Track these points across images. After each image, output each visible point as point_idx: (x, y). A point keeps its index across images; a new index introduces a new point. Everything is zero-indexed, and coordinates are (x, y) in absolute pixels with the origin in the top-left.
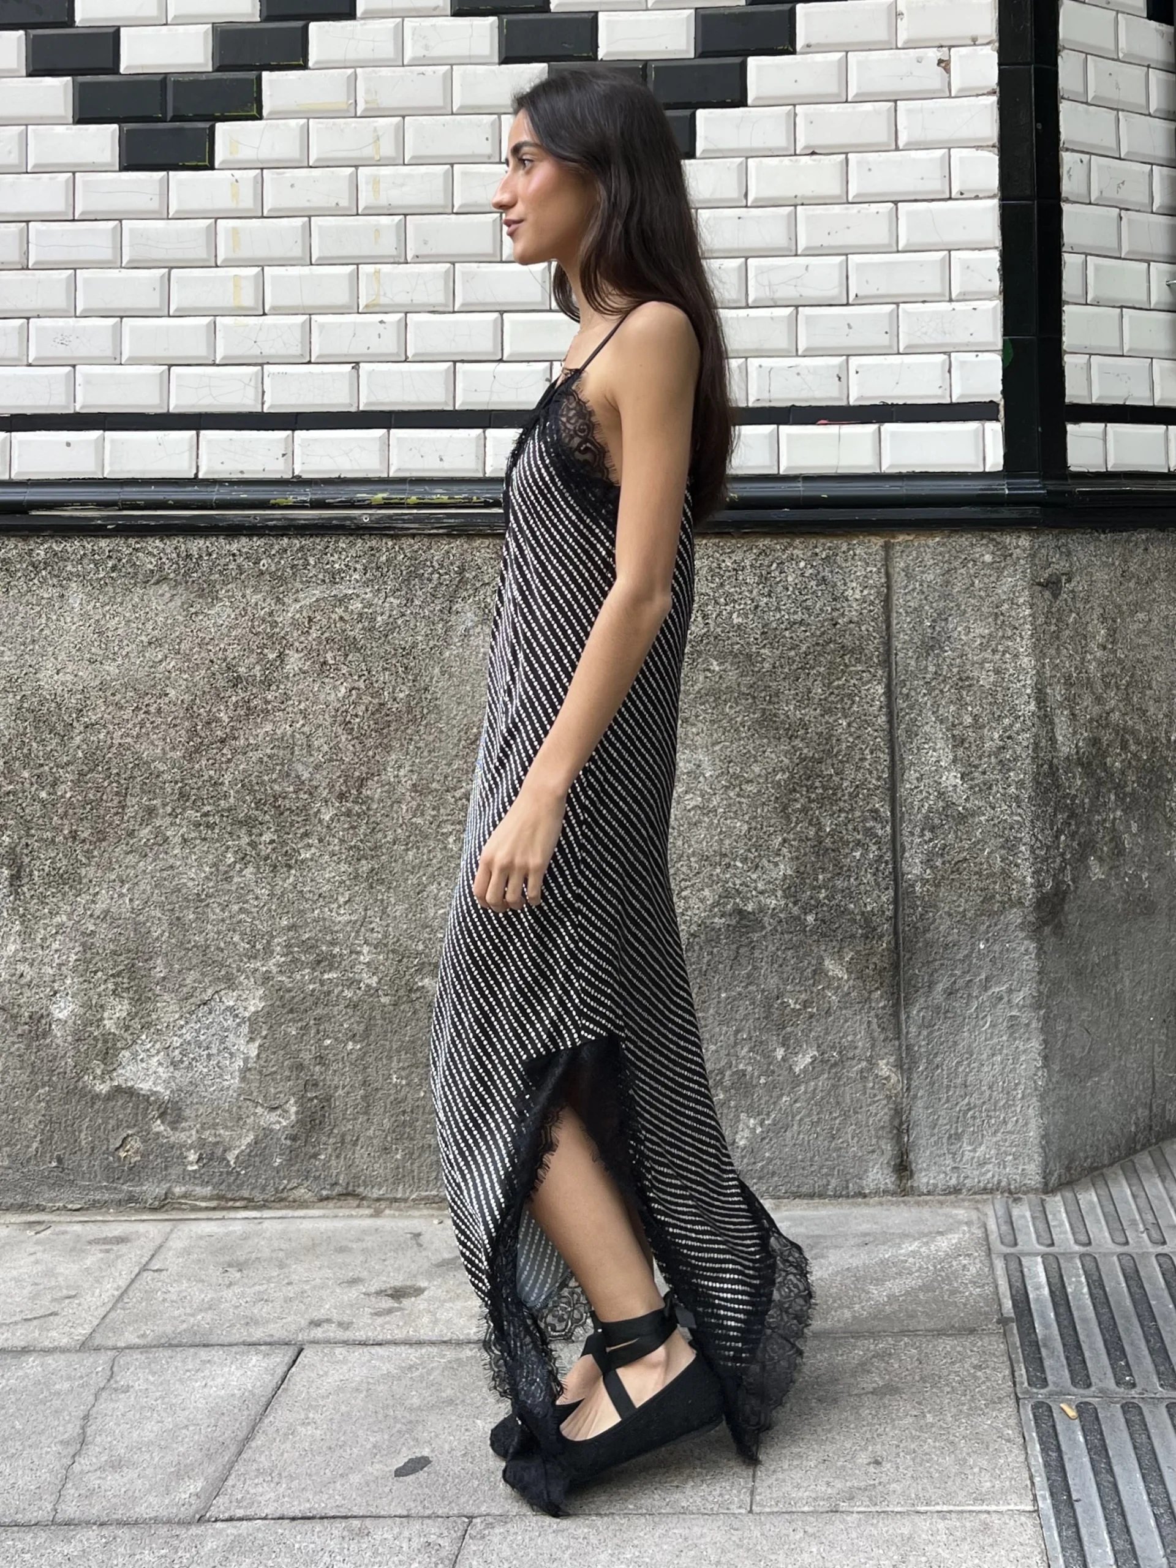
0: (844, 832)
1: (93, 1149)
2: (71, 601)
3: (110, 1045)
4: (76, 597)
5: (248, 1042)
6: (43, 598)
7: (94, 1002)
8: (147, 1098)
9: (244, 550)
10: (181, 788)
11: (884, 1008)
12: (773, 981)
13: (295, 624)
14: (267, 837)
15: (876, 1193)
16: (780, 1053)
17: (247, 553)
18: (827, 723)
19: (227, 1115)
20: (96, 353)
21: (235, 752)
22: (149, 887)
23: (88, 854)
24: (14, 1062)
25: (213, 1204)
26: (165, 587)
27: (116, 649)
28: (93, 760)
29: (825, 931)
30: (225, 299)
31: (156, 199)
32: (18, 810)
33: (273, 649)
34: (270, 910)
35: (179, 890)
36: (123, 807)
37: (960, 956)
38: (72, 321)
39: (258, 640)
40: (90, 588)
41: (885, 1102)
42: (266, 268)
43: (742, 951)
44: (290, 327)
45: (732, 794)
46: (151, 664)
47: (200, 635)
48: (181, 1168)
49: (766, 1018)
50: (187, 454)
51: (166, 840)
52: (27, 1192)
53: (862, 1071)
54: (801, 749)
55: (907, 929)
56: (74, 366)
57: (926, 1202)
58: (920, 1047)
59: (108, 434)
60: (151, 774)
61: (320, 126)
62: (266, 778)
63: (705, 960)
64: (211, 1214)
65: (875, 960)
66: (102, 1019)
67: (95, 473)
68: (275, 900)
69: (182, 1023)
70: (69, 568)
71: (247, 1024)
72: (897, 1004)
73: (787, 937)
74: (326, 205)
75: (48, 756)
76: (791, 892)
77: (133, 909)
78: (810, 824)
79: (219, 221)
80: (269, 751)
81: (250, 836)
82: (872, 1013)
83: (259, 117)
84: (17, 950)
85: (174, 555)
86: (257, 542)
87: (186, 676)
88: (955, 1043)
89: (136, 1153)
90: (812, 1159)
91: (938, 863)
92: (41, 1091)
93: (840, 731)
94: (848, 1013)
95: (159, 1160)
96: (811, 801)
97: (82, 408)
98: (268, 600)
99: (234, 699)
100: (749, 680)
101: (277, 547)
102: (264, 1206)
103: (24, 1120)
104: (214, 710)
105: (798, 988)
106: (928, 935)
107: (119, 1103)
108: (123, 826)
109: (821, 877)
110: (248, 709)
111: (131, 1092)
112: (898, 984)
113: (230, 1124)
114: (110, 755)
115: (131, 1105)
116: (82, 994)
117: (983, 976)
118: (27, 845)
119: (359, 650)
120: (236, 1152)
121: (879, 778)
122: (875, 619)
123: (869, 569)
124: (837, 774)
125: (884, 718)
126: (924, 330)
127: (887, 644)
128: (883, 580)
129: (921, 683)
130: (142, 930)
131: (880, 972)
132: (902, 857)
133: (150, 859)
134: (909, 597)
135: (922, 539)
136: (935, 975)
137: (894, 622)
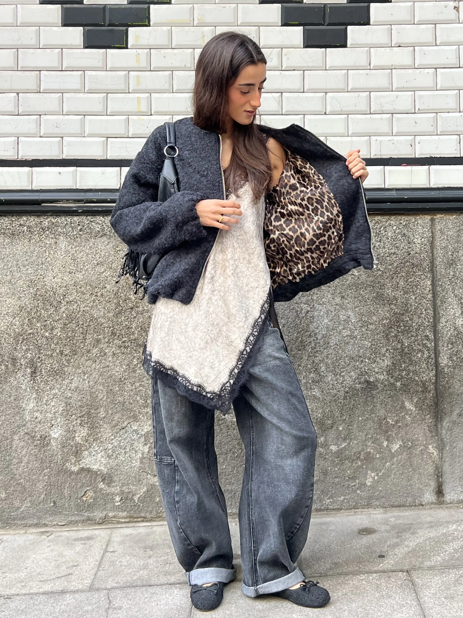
0: (413, 345)
1: (70, 497)
2: (60, 245)
3: (78, 449)
4: (63, 243)
5: (144, 446)
6: (47, 244)
7: (71, 429)
8: (96, 473)
10: (112, 330)
11: (431, 423)
12: (382, 413)
15: (428, 504)
16: (385, 444)
18: (406, 297)
19: (134, 479)
20: (72, 131)
21: (137, 313)
22: (97, 376)
23: (68, 361)
24: (33, 458)
25: (127, 520)
26: (105, 238)
27: (82, 267)
28: (70, 318)
29: (405, 389)
30: (133, 107)
31: (101, 61)
32: (35, 341)
35: (111, 377)
36: (85, 339)
38: (61, 117)
40: (69, 239)
41: (431, 464)
42: (152, 94)
43: (368, 399)
45: (363, 330)
46: (98, 273)
48: (112, 505)
49: (379, 428)
50: (115, 178)
51: (105, 354)
52: (39, 518)
53: (422, 450)
54: (394, 309)
55: (441, 388)
56: (62, 138)
57: (451, 507)
58: (447, 439)
59: (78, 168)
60: (98, 324)
61: (176, 30)
63: (352, 403)
64: (128, 525)
65: (427, 401)
66: (75, 437)
67: (73, 186)
69: (113, 437)
70: (59, 230)
71: (143, 437)
72: (437, 421)
73: (388, 392)
74: (180, 66)
75: (49, 316)
76: (390, 372)
77: (90, 386)
78: (398, 342)
79: (130, 72)
82: (426, 425)
83: (148, 25)
84: (34, 406)
89: (91, 498)
90: (399, 490)
91: (455, 358)
92: (45, 471)
93: (411, 301)
94: (415, 425)
95: (102, 501)
96: (398, 332)
97: (66, 156)
100: (371, 279)
102: (151, 520)
103: (38, 485)
104: (128, 294)
105: (393, 415)
106: (450, 390)
107: (83, 476)
108: (85, 348)
109: (403, 366)
111: (89, 470)
112: (437, 412)
113: (135, 483)
114: (79, 316)
115: (89, 476)
116: (65, 426)
118: (39, 357)
120: (138, 496)
121: (429, 322)
122: (427, 252)
123: (424, 230)
124: (410, 320)
125: (431, 295)
126: (449, 125)
127: (432, 262)
128: (430, 235)
129: (447, 279)
130: (94, 396)
131: (429, 406)
132: (439, 356)
133: (97, 363)
134: (442, 242)
135: (448, 217)
136: (453, 407)
137: (436, 253)
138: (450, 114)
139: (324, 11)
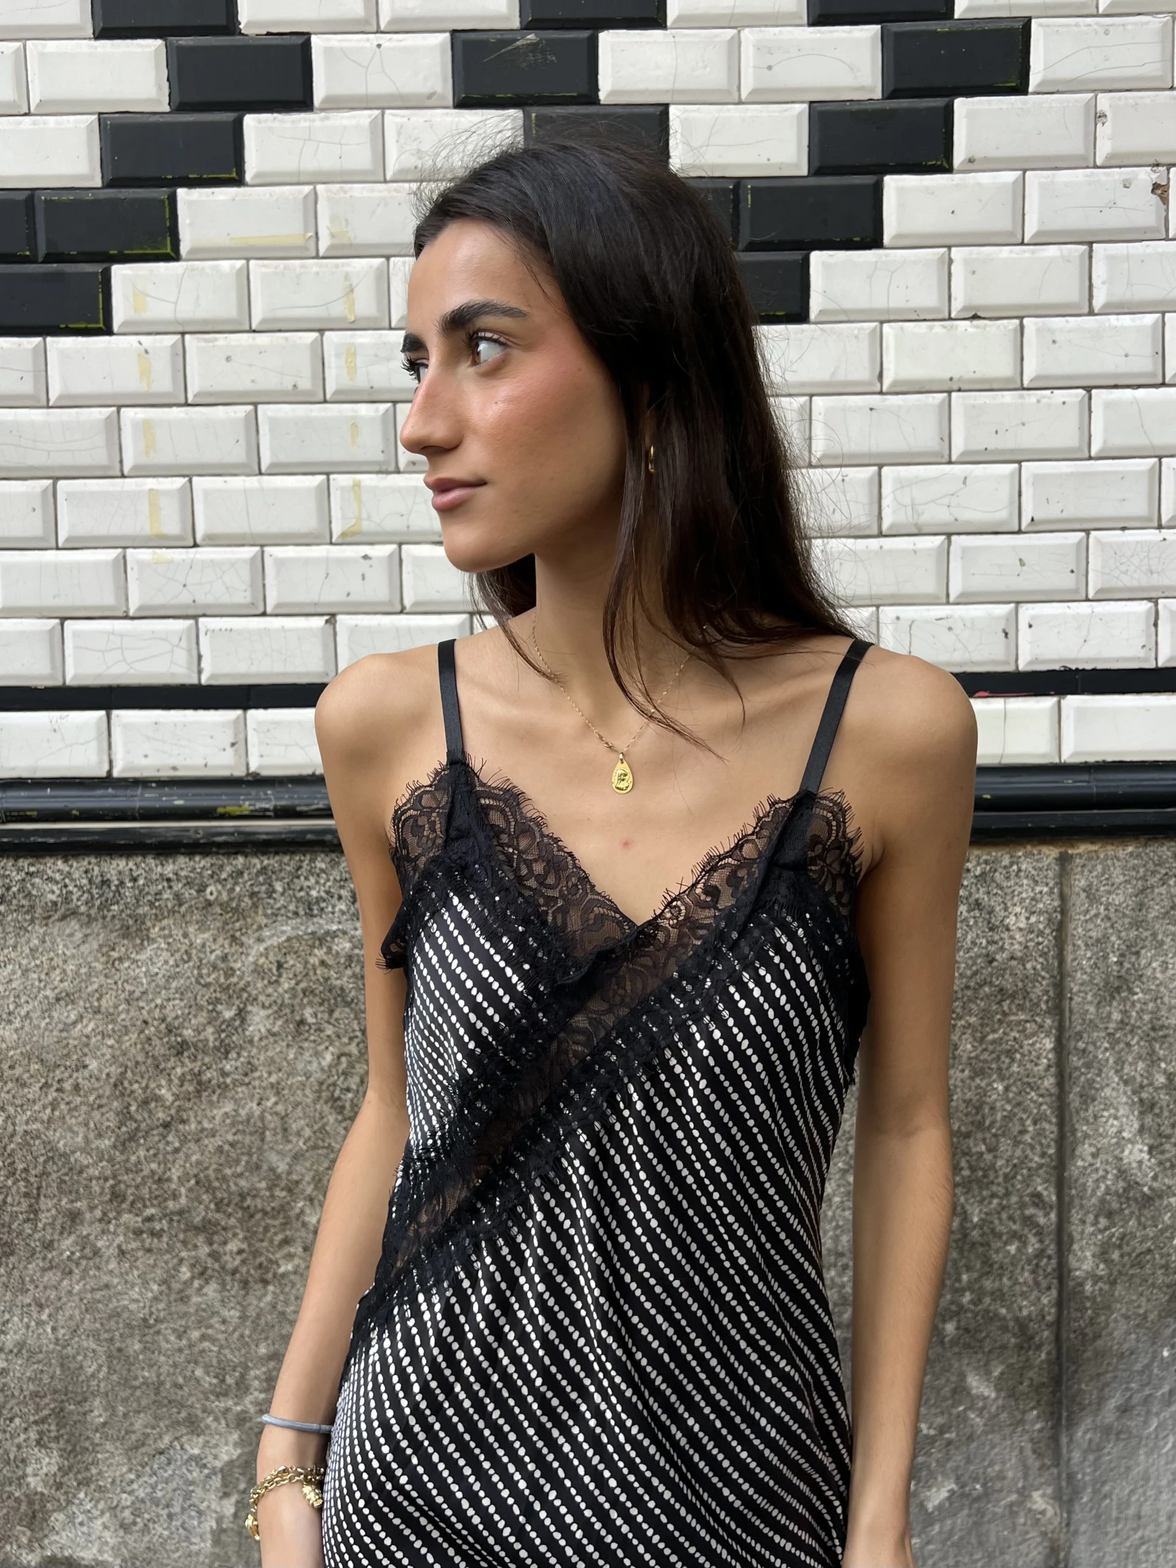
0: (997, 1222)
3: (37, 1507)
5: (221, 1498)
7: (12, 1456)
9: (183, 873)
10: (113, 1187)
11: (1041, 1431)
13: (258, 971)
14: (233, 1246)
17: (186, 877)
18: (978, 1087)
21: (184, 1140)
22: (77, 1312)
26: (74, 924)
27: (12, 1007)
29: (970, 1340)
30: (137, 524)
31: (29, 378)
33: (230, 1005)
34: (242, 1336)
35: (119, 1315)
36: (36, 1212)
37: (1138, 1367)
39: (208, 994)
41: (1039, 1540)
42: (195, 479)
44: (233, 564)
46: (61, 1026)
47: (128, 987)
50: (94, 745)
51: (96, 1252)
53: (1011, 1505)
55: (1072, 1336)
58: (1084, 1474)
60: (71, 1169)
61: (264, 270)
62: (228, 1172)
65: (1031, 1374)
66: (24, 1476)
68: (248, 1323)
69: (132, 1476)
71: (219, 1476)
72: (1057, 1426)
74: (279, 387)
77: (57, 1339)
79: (123, 410)
80: (230, 1137)
81: (211, 1244)
82: (1026, 1437)
83: (174, 256)
85: (85, 881)
86: (201, 863)
87: (111, 1042)
88: (1129, 1469)
91: (1116, 1256)
93: (994, 1097)
94: (996, 1438)
98: (220, 940)
99: (179, 1071)
101: (228, 869)
104: (153, 1085)
105: (933, 1411)
106: (1099, 1343)
108: (37, 1236)
109: (965, 1277)
110: (200, 1083)
112: (1060, 1402)
114: (12, 1146)
117: (1166, 1388)
119: (348, 1004)
121: (1043, 1155)
122: (1044, 954)
123: (1038, 889)
124: (989, 1150)
125: (1052, 1080)
126: (1123, 568)
127: (1059, 986)
128: (1056, 903)
129: (1103, 1034)
130: (72, 1366)
131: (1037, 1388)
132: (1069, 1250)
133: (76, 1276)
134: (1090, 926)
135: (1110, 850)
136: (1107, 1390)
137: (1070, 957)
138: (1131, 536)
139: (736, 203)
